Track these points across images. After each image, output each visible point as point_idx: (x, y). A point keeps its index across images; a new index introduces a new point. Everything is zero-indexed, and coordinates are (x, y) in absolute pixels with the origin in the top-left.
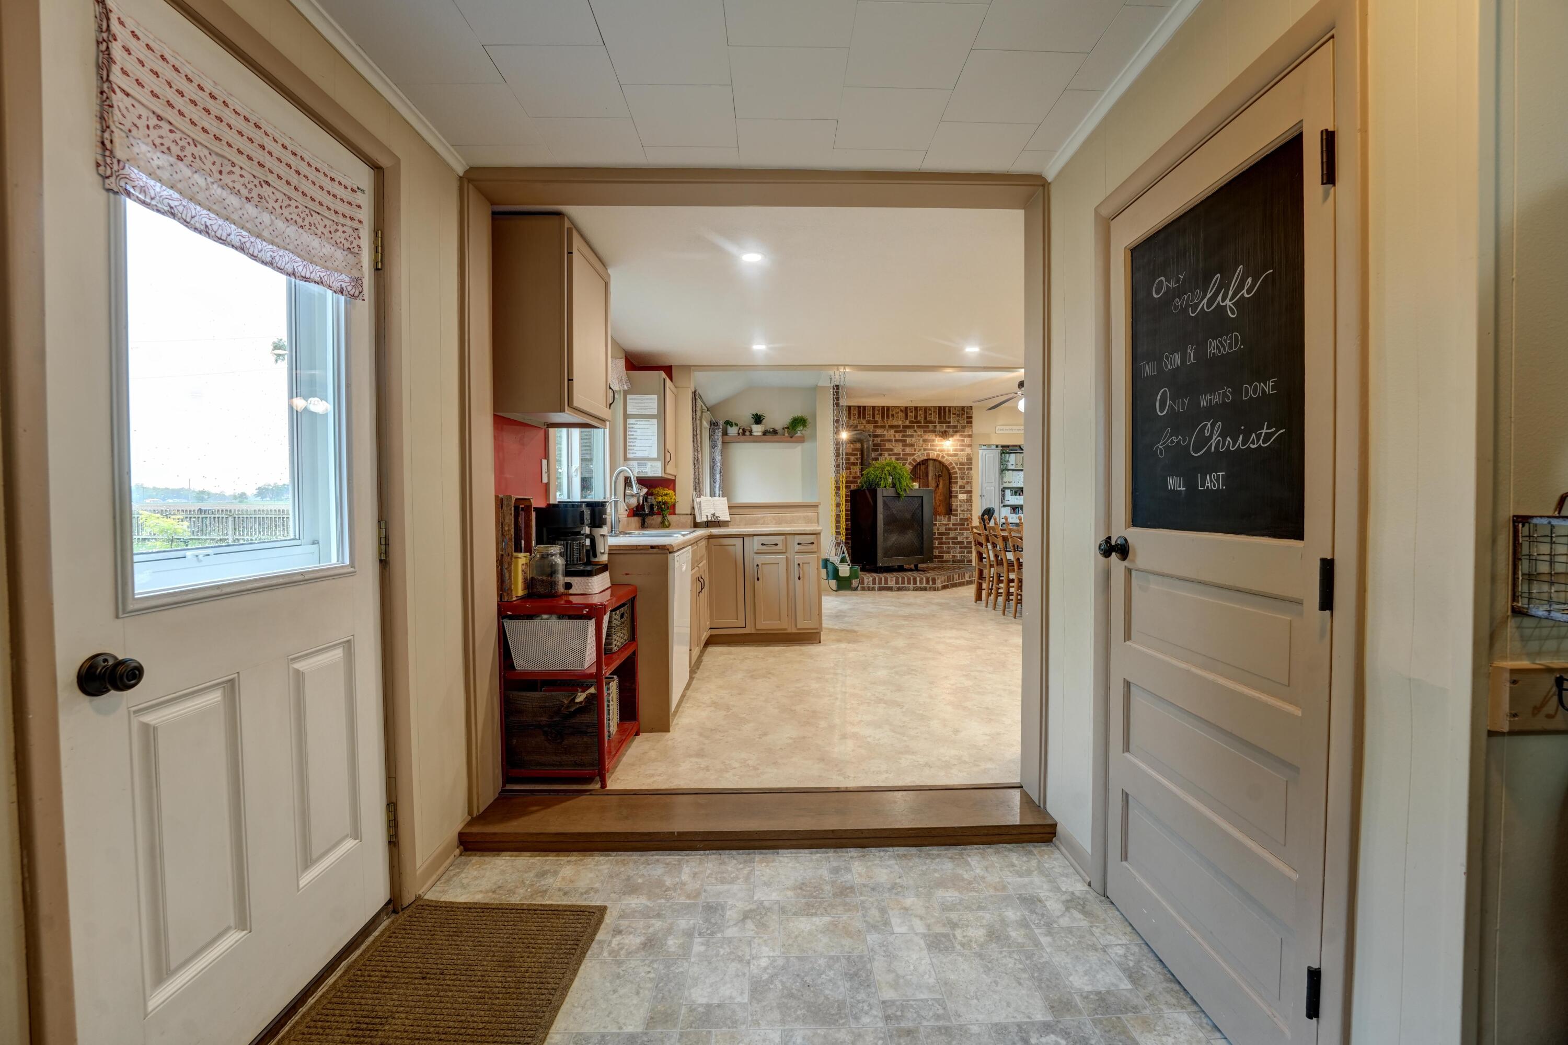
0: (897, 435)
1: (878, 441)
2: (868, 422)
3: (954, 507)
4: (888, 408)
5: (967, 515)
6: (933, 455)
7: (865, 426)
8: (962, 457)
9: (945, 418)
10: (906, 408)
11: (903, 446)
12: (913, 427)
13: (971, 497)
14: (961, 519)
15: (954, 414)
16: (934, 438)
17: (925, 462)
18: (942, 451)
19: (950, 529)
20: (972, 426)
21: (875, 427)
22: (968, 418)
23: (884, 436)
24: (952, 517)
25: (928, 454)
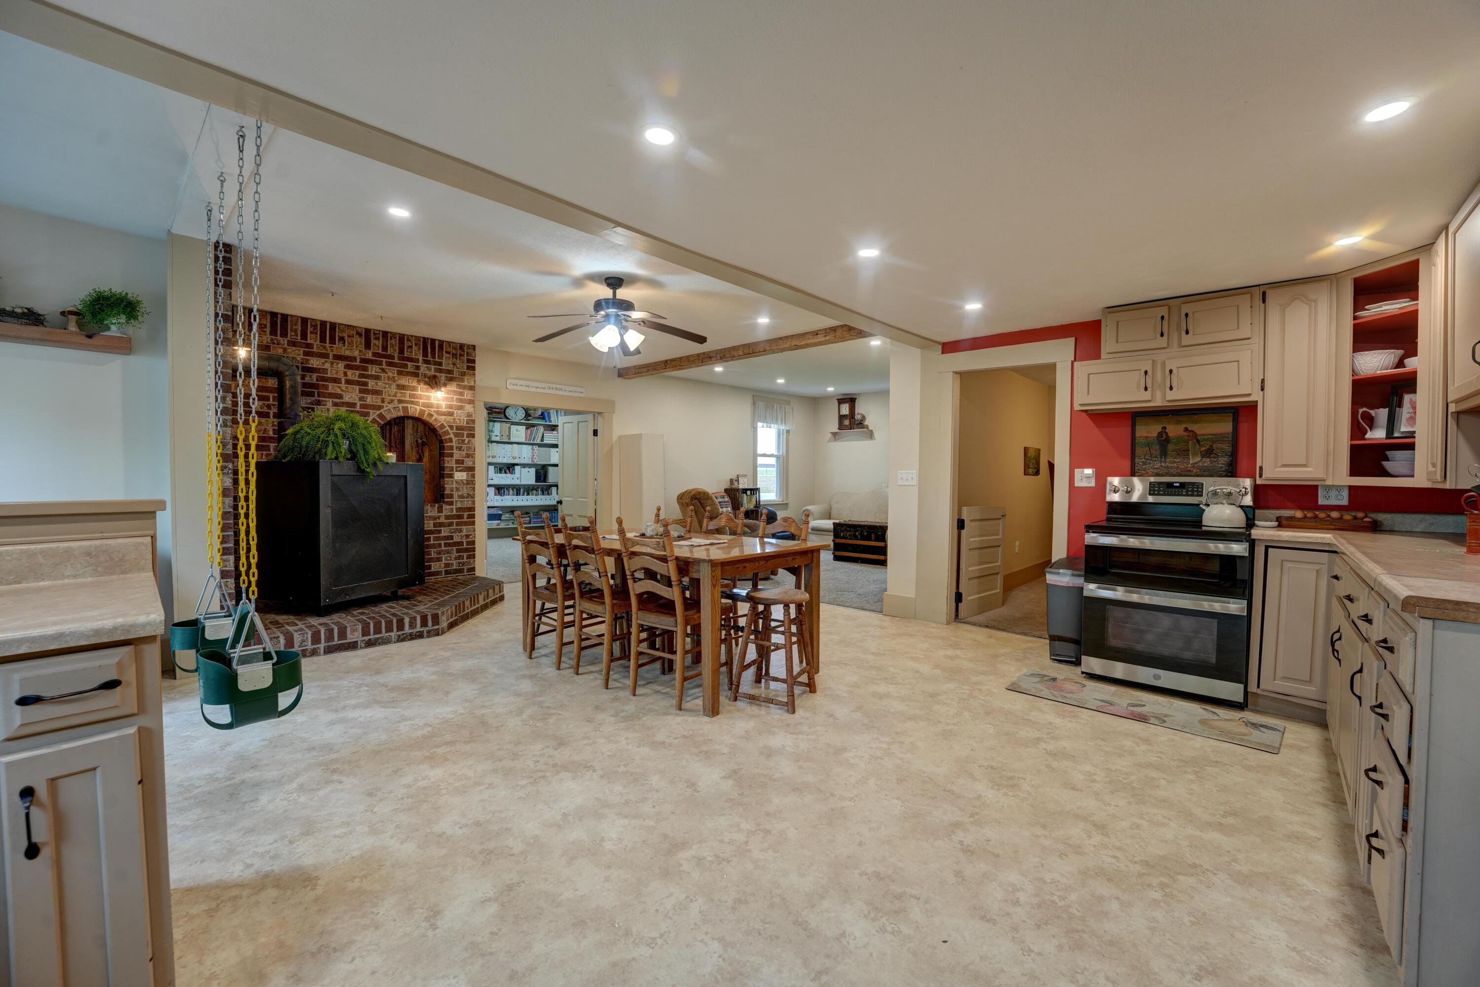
0: (350, 372)
1: (313, 378)
2: (293, 344)
3: (447, 492)
4: (333, 326)
5: (467, 503)
6: (415, 410)
7: (285, 350)
8: (461, 418)
9: (433, 356)
10: (368, 331)
11: (361, 391)
12: (380, 363)
13: (473, 476)
14: (458, 509)
15: (447, 352)
16: (415, 384)
17: (400, 421)
18: (430, 406)
19: (441, 525)
20: (474, 375)
21: (306, 354)
22: (469, 361)
23: (325, 371)
24: (445, 507)
25: (405, 409)
